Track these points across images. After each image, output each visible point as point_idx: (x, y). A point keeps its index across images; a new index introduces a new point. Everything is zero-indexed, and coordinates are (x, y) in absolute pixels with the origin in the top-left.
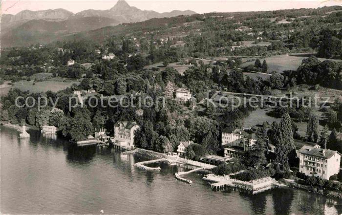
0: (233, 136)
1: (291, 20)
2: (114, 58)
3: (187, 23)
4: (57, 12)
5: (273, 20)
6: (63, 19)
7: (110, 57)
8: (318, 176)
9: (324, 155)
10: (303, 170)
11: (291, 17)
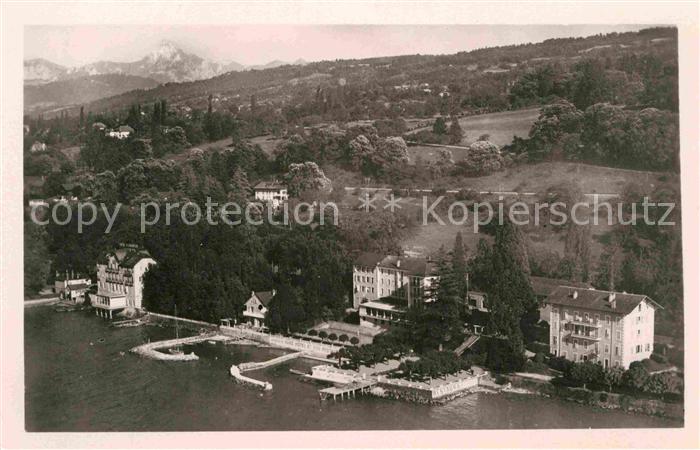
0: (379, 273)
1: (510, 68)
2: (131, 134)
3: (296, 80)
4: (35, 66)
5: (472, 68)
6: (47, 81)
7: (122, 133)
8: (599, 362)
9: (614, 306)
10: (560, 348)
11: (509, 61)
